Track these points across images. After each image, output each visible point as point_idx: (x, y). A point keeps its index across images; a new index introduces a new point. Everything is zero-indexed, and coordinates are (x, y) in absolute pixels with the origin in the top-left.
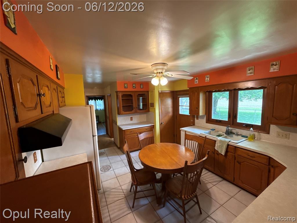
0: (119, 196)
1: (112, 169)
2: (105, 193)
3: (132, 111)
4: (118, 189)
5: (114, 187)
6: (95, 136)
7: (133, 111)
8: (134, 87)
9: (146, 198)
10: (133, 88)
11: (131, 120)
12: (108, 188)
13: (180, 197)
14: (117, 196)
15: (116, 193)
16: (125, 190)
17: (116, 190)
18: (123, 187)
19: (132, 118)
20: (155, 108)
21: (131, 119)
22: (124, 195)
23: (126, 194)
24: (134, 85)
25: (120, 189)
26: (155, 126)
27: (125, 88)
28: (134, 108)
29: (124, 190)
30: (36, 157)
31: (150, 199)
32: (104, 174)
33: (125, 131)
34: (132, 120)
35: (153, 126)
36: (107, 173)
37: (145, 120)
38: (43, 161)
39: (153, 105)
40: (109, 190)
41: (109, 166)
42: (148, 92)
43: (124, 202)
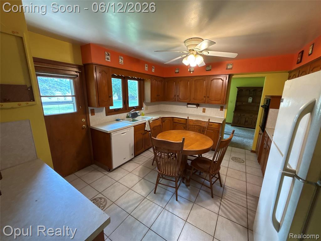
14: (230, 206)
15: (231, 211)
18: (216, 209)
22: (222, 200)
23: (219, 200)
25: (222, 211)
29: (218, 205)
43: (227, 196)
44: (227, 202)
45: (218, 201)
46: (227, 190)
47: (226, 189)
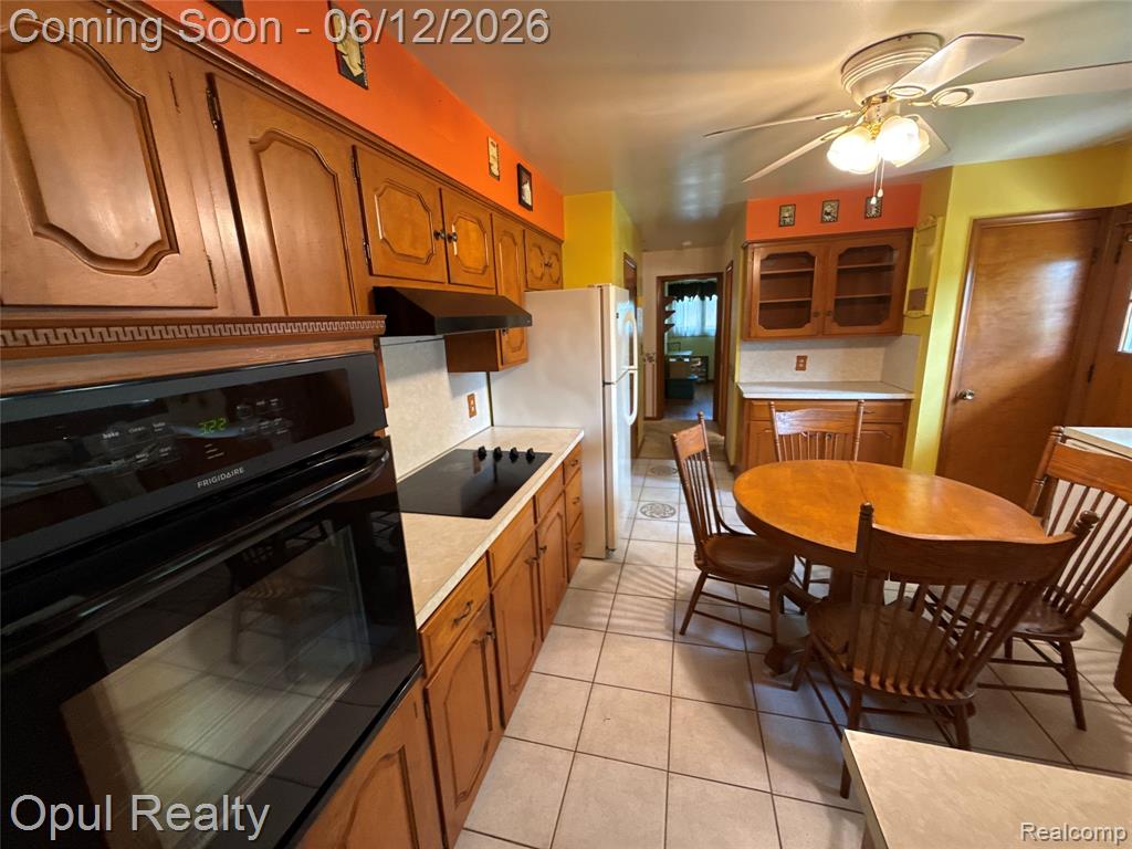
0: (658, 588)
1: (675, 518)
2: (626, 567)
3: (801, 327)
4: (663, 572)
5: (655, 563)
6: (610, 384)
7: (807, 325)
8: (827, 218)
9: (739, 630)
10: (822, 221)
11: (798, 368)
12: (638, 558)
13: (844, 665)
14: (653, 586)
15: (653, 579)
16: (685, 583)
17: (658, 574)
18: (681, 575)
19: (805, 358)
20: (930, 316)
21: (798, 363)
22: (673, 594)
23: (682, 593)
24: (828, 209)
25: (669, 574)
26: (913, 403)
27: (782, 224)
28: (817, 314)
29: (681, 582)
30: (474, 405)
31: (753, 643)
32: (645, 522)
33: (755, 403)
34: (804, 369)
35: (907, 402)
36: (659, 524)
37: (877, 377)
38: (492, 425)
39: (920, 299)
40: (638, 562)
41: (671, 508)
42: (910, 231)
43: (664, 609)
44: (659, 592)
45: (684, 589)
46: (663, 627)
47: (667, 628)
